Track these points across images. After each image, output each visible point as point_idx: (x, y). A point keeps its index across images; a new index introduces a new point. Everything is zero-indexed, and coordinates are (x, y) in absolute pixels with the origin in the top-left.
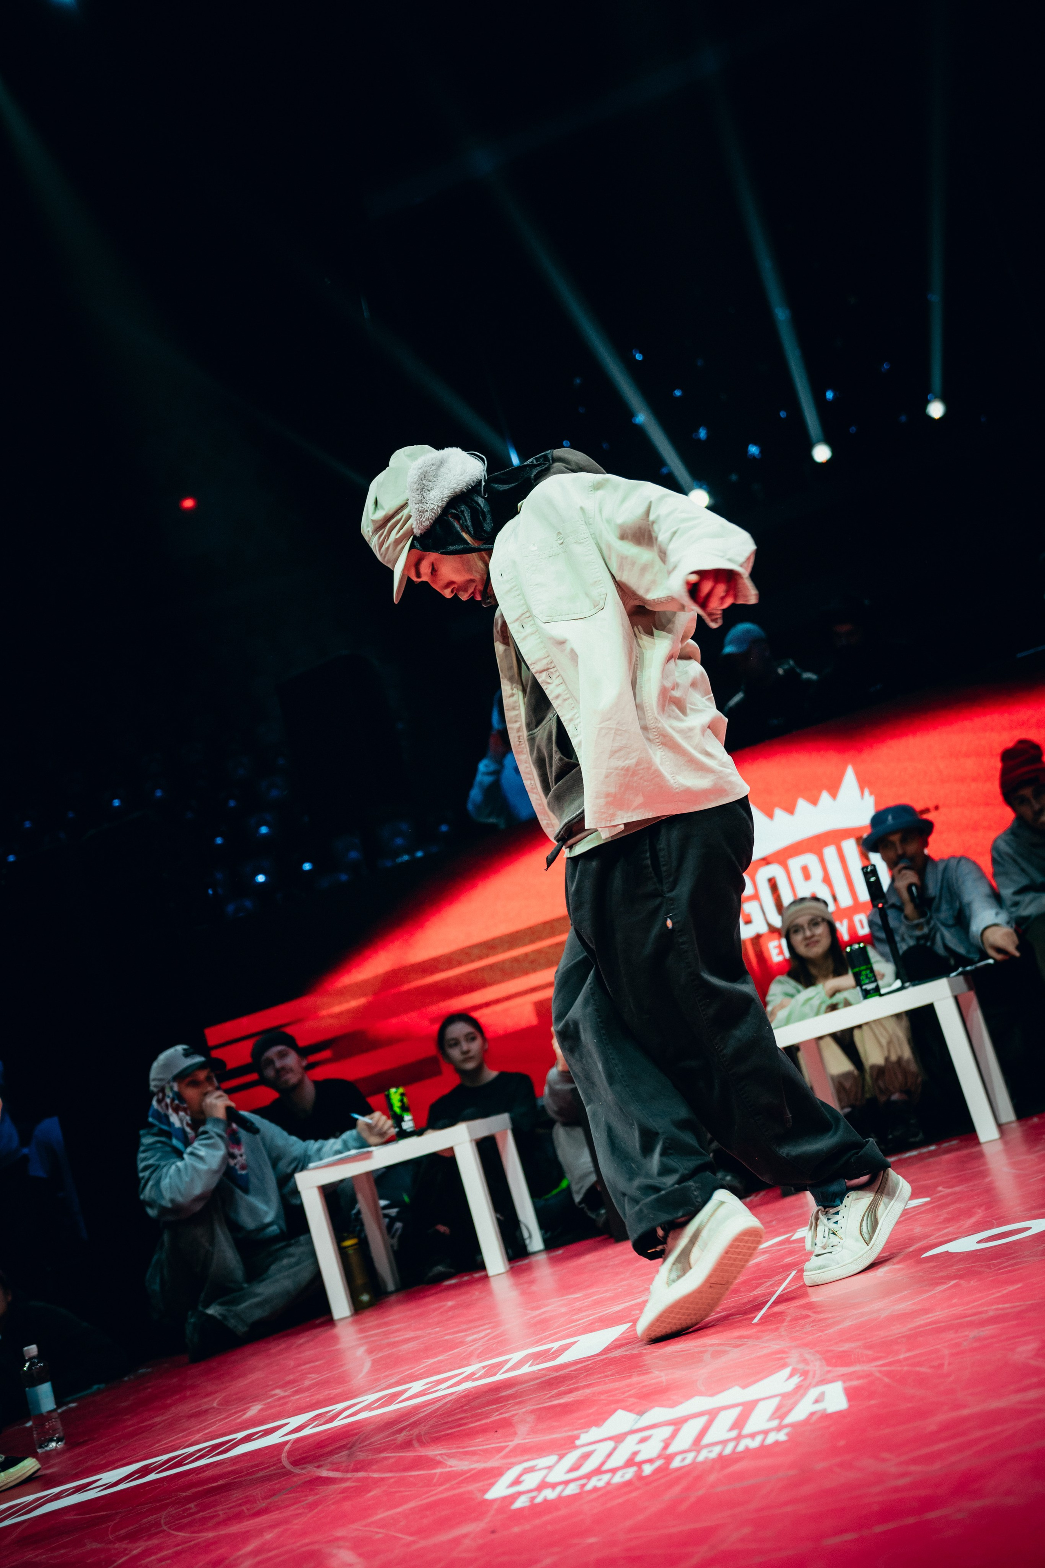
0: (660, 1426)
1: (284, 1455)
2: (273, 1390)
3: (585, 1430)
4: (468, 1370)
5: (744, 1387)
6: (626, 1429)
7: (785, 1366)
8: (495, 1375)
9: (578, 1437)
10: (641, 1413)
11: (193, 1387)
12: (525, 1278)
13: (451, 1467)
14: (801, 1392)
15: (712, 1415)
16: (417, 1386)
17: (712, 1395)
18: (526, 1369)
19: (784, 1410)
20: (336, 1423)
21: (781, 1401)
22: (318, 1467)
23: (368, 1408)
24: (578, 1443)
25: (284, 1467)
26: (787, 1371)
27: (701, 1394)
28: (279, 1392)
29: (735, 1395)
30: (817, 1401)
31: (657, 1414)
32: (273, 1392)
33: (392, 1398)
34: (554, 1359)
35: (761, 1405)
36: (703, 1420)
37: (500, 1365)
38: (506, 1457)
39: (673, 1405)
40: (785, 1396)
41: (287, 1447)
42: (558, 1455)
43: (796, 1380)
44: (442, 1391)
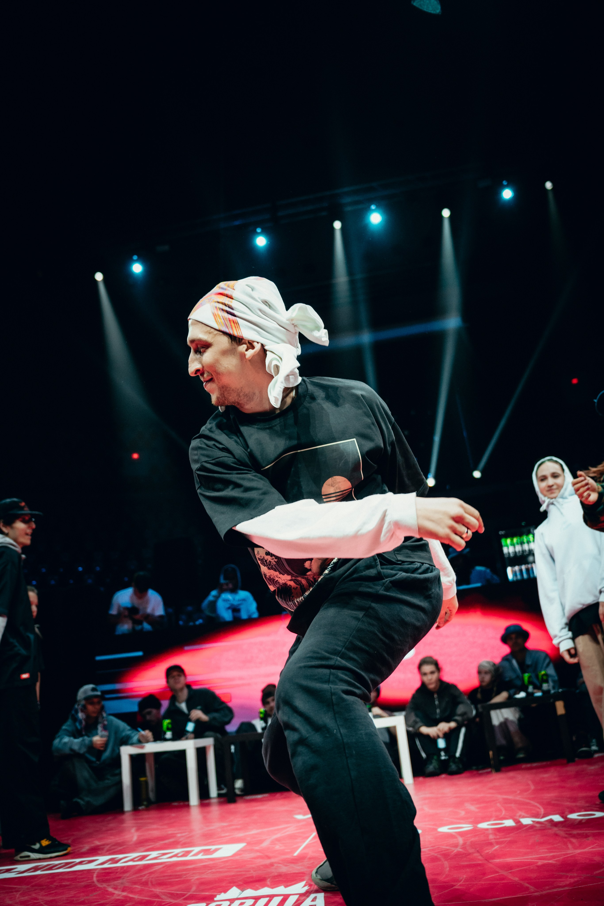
0: (250, 899)
1: (95, 875)
2: (94, 840)
3: (219, 894)
4: (176, 851)
5: (286, 887)
6: (235, 897)
7: (303, 880)
8: (186, 856)
9: (215, 896)
10: (243, 890)
12: (206, 809)
13: (162, 899)
14: (308, 894)
15: (271, 897)
17: (272, 888)
18: (200, 857)
19: (299, 902)
21: (299, 897)
22: (108, 885)
24: (215, 899)
25: (93, 882)
26: (304, 883)
27: (268, 886)
28: (97, 842)
29: (281, 890)
30: (313, 901)
31: (250, 892)
33: (143, 858)
35: (291, 897)
36: (267, 899)
37: (189, 852)
38: (186, 899)
39: (256, 889)
40: (301, 895)
41: (97, 871)
42: (206, 903)
43: (306, 888)
44: (164, 859)
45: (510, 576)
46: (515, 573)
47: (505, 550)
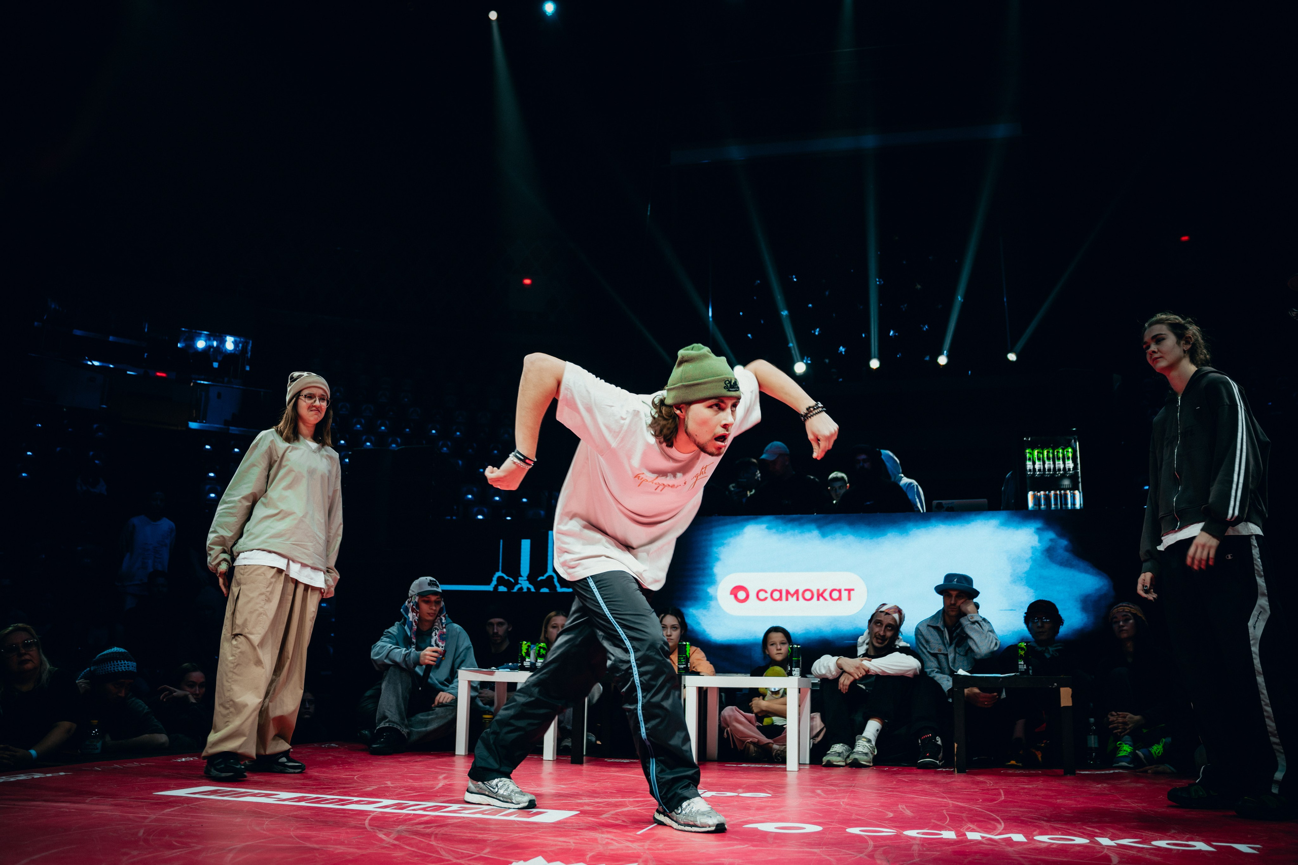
1: (369, 818)
2: (387, 781)
3: (517, 861)
8: (496, 814)
10: (550, 861)
11: (350, 764)
13: (441, 855)
16: (455, 807)
18: (513, 817)
20: (404, 811)
22: (381, 831)
23: (424, 809)
25: (364, 824)
28: (389, 783)
32: (386, 782)
34: (529, 817)
39: (568, 863)
41: (373, 814)
45: (1031, 504)
46: (1037, 500)
47: (1029, 465)
